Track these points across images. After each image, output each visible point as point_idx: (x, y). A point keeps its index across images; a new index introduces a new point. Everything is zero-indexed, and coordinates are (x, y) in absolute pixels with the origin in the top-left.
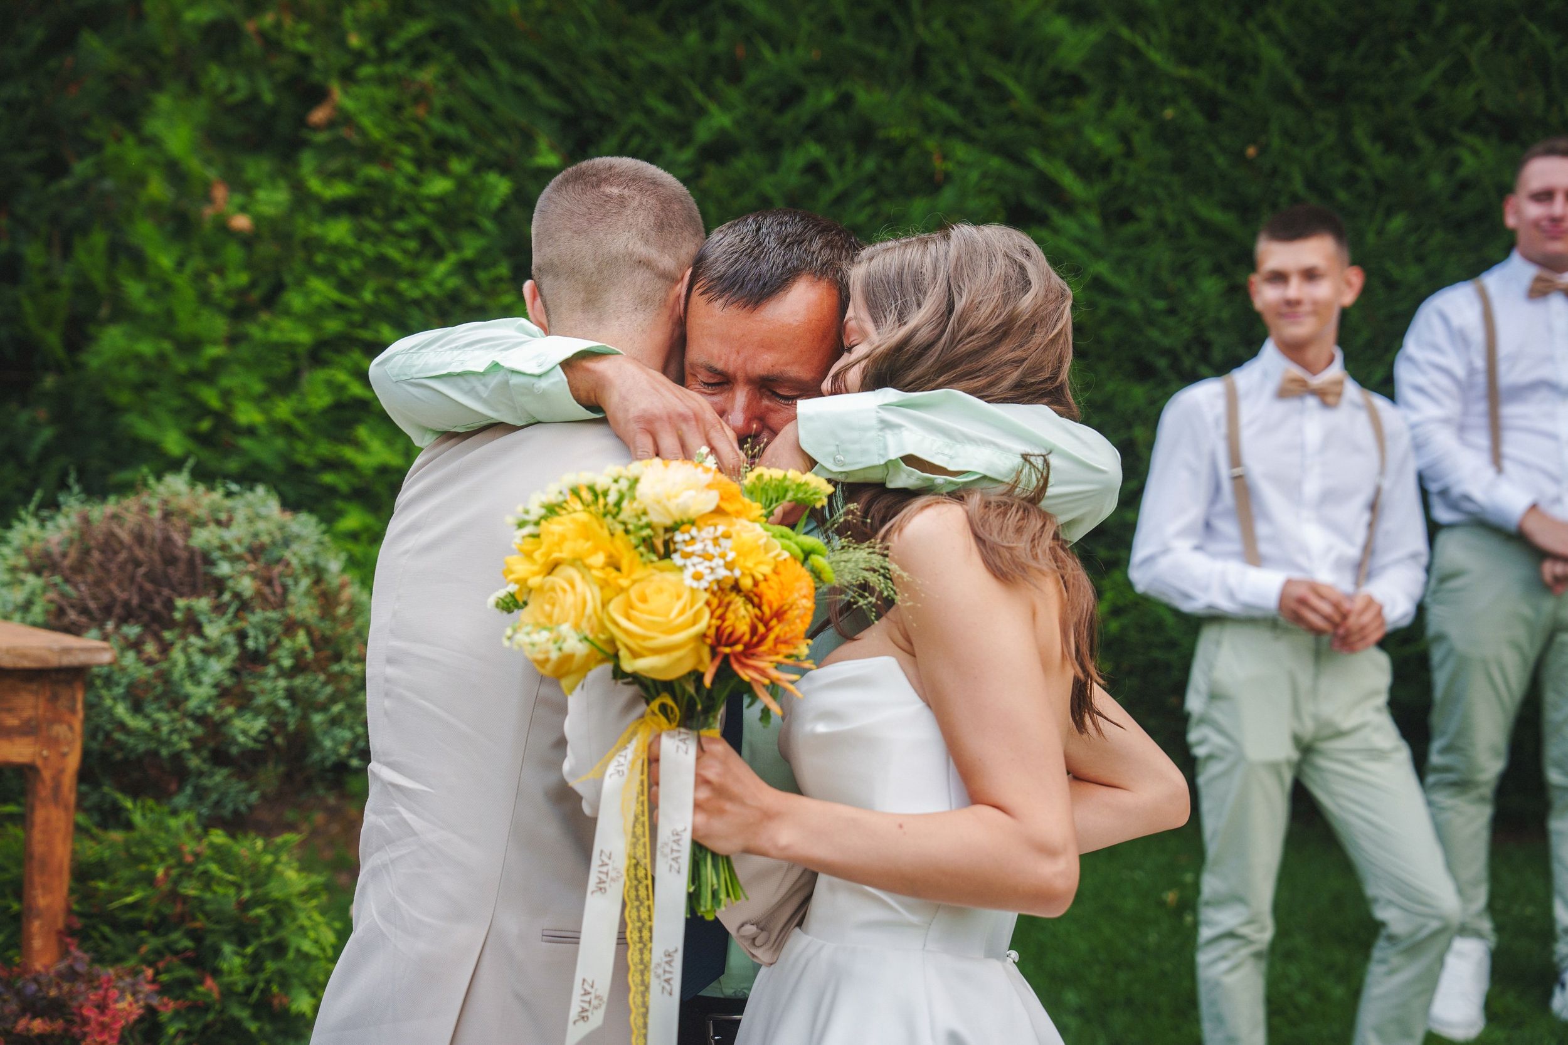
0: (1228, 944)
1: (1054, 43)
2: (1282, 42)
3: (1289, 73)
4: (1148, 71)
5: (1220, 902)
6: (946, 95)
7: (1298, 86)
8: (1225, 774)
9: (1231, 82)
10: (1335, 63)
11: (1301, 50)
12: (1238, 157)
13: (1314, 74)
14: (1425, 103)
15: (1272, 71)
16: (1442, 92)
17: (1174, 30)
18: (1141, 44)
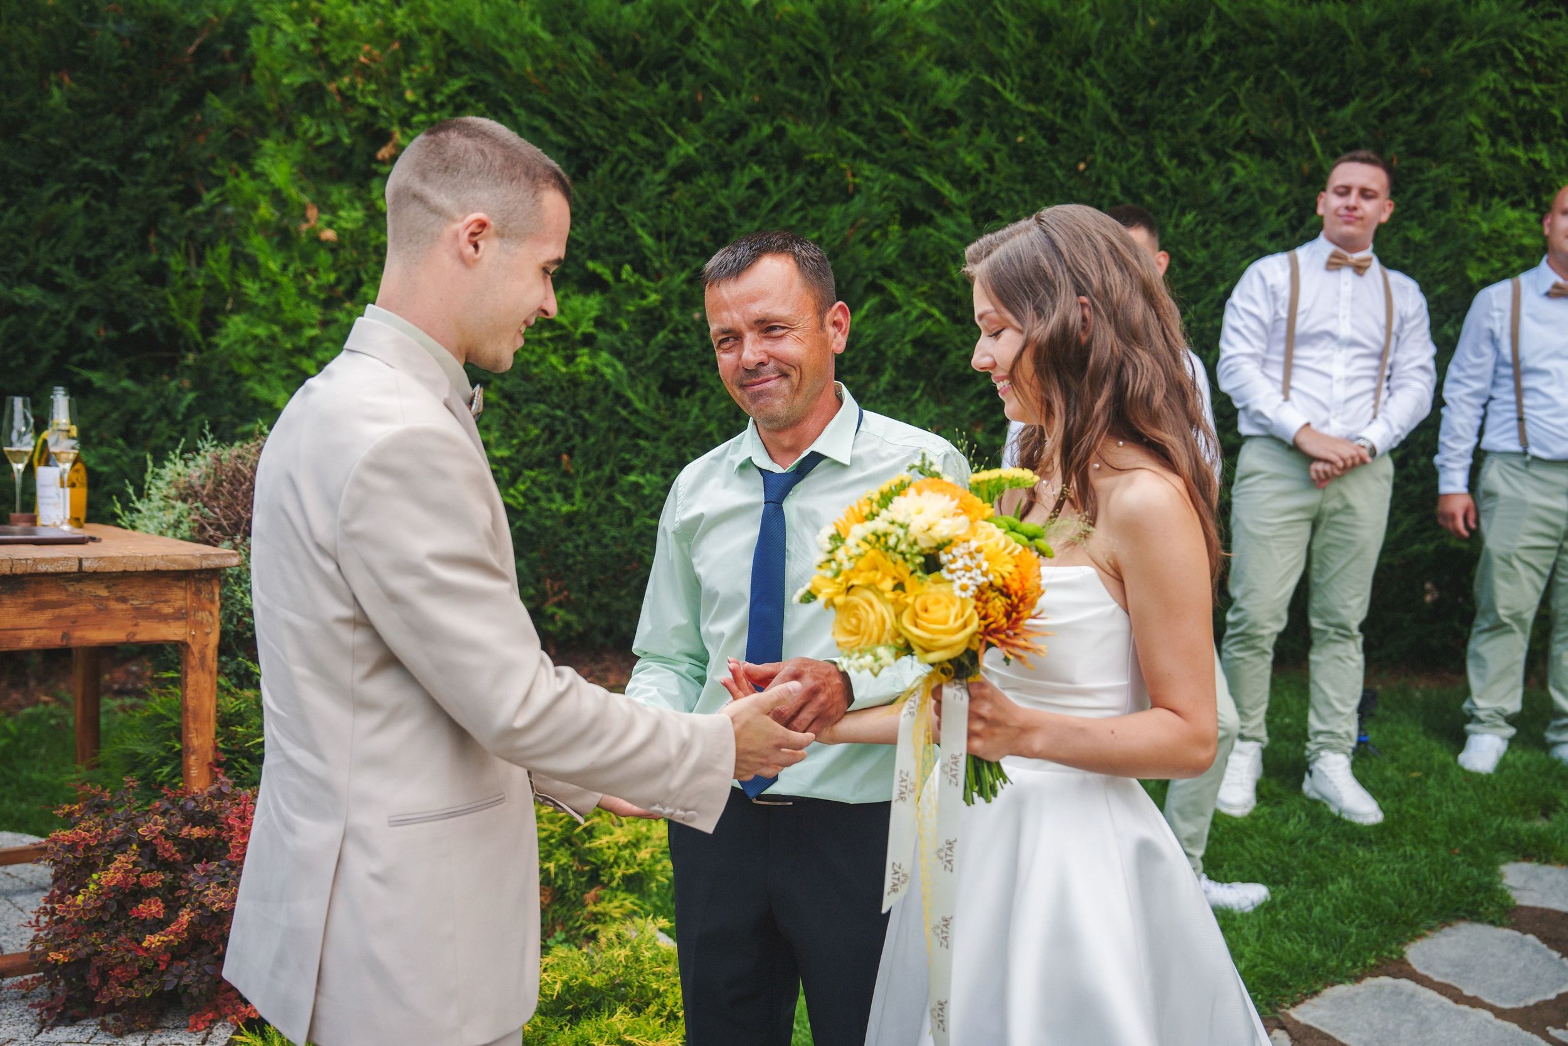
1: (935, 87)
2: (1102, 85)
3: (1108, 108)
4: (1005, 107)
6: (854, 127)
7: (1114, 117)
9: (1065, 116)
10: (1141, 100)
11: (1116, 91)
12: (1073, 170)
13: (1126, 108)
14: (1207, 129)
15: (1095, 106)
16: (1219, 121)
17: (1023, 77)
18: (999, 87)
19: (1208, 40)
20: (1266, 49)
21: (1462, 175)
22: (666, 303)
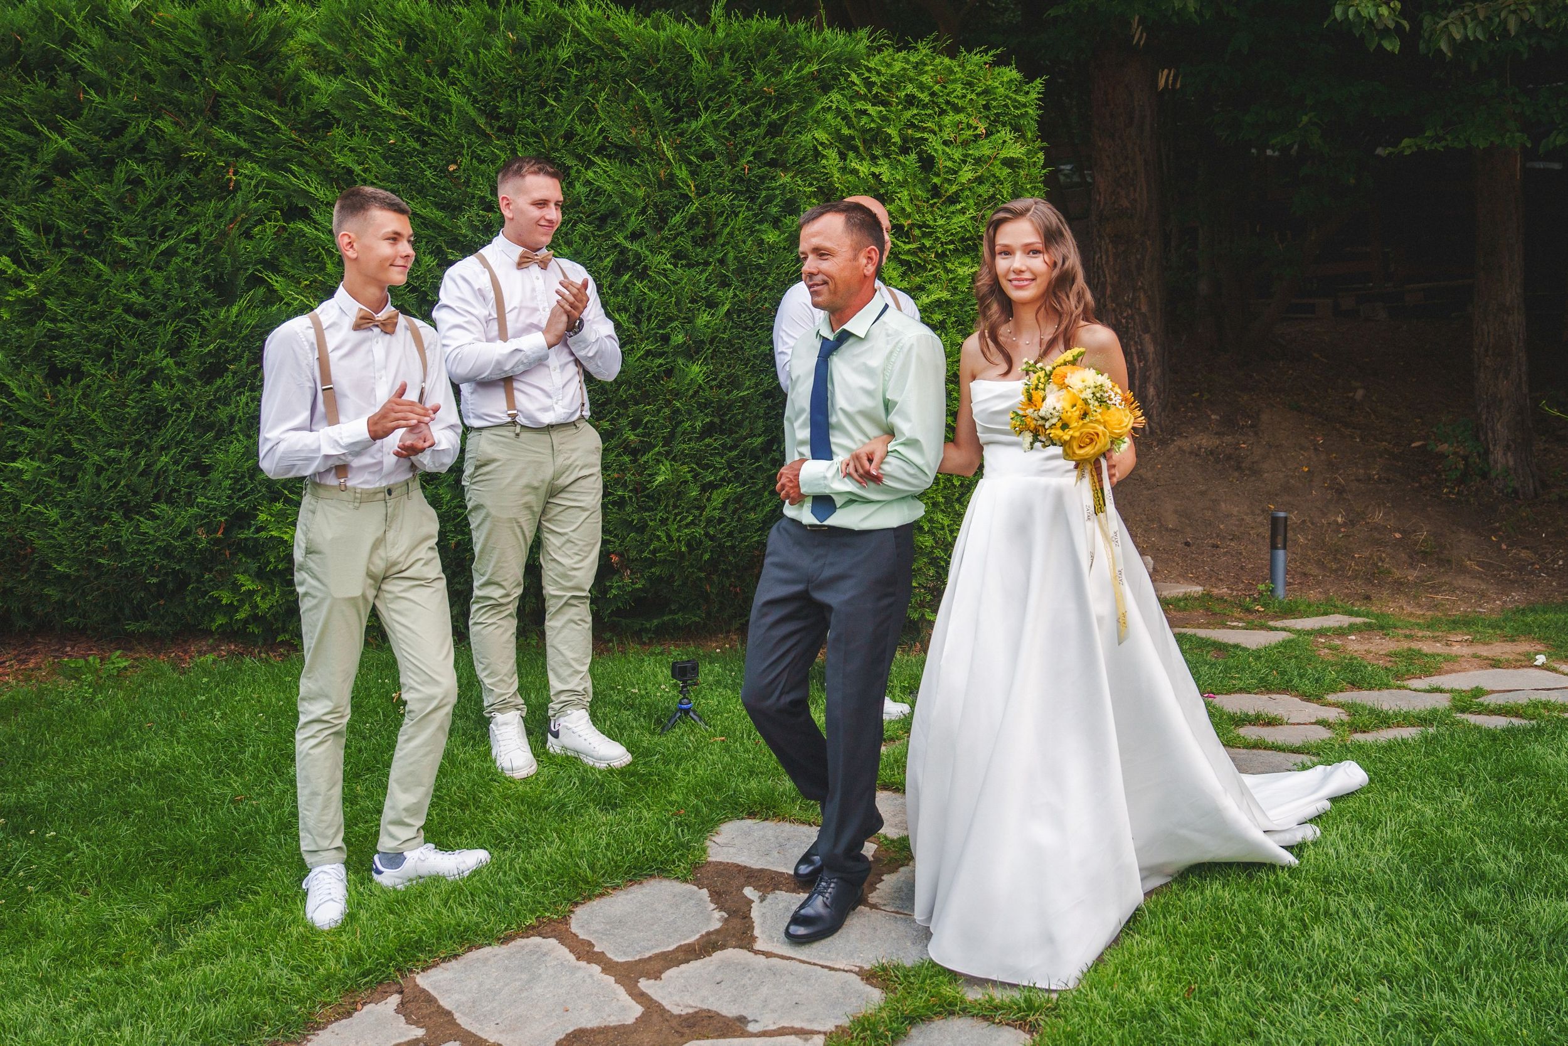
0: (317, 727)
1: (313, 90)
2: (466, 92)
3: (473, 113)
4: (376, 110)
5: (312, 698)
6: (235, 128)
7: (481, 122)
8: (316, 607)
9: (434, 119)
10: (504, 108)
11: (480, 98)
12: (442, 172)
13: (492, 115)
14: (569, 136)
15: (460, 111)
16: (579, 128)
17: (392, 82)
18: (370, 93)
19: (565, 54)
20: (619, 64)
21: (811, 185)
22: (45, 293)
